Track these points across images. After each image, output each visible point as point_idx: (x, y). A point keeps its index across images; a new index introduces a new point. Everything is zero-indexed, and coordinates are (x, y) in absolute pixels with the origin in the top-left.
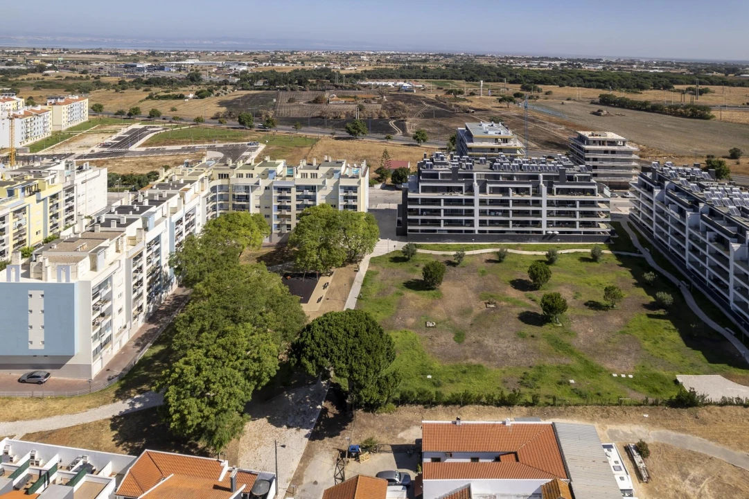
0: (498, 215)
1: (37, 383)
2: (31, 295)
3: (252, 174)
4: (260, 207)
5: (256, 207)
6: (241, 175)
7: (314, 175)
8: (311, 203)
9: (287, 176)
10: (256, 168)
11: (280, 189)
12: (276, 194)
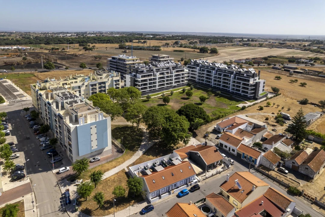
0: (161, 82)
1: (98, 161)
2: (91, 128)
3: (77, 81)
4: (84, 95)
5: (83, 95)
6: (72, 83)
7: (101, 78)
8: (104, 89)
9: (93, 80)
10: (78, 78)
11: (92, 85)
12: (91, 88)
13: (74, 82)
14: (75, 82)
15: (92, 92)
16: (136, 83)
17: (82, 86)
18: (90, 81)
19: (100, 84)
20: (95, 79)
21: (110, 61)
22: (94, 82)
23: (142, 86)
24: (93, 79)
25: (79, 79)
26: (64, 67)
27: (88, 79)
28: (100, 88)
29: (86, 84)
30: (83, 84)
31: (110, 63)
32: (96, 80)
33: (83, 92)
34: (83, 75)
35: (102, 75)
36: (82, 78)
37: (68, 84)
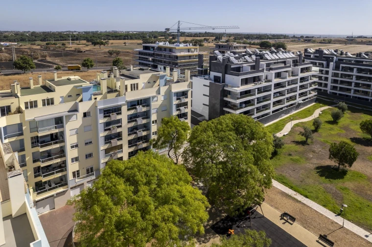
0: (279, 96)
3: (52, 100)
4: (77, 146)
5: (72, 147)
6: (33, 104)
7: (134, 87)
8: (144, 121)
9: (109, 92)
10: (57, 88)
11: (107, 112)
12: (102, 120)
13: (40, 104)
14: (44, 101)
15: (106, 133)
16: (225, 99)
17: (69, 118)
18: (99, 97)
19: (132, 105)
20: (116, 91)
21: (140, 53)
22: (112, 101)
23: (241, 108)
24: (111, 90)
25: (61, 92)
26: (55, 66)
27: (92, 91)
28: (131, 119)
29: (84, 107)
30: (75, 110)
31: (140, 57)
32: (119, 95)
33: (76, 136)
34: (77, 77)
35: (138, 78)
36: (71, 86)
37: (13, 109)
